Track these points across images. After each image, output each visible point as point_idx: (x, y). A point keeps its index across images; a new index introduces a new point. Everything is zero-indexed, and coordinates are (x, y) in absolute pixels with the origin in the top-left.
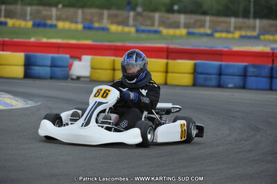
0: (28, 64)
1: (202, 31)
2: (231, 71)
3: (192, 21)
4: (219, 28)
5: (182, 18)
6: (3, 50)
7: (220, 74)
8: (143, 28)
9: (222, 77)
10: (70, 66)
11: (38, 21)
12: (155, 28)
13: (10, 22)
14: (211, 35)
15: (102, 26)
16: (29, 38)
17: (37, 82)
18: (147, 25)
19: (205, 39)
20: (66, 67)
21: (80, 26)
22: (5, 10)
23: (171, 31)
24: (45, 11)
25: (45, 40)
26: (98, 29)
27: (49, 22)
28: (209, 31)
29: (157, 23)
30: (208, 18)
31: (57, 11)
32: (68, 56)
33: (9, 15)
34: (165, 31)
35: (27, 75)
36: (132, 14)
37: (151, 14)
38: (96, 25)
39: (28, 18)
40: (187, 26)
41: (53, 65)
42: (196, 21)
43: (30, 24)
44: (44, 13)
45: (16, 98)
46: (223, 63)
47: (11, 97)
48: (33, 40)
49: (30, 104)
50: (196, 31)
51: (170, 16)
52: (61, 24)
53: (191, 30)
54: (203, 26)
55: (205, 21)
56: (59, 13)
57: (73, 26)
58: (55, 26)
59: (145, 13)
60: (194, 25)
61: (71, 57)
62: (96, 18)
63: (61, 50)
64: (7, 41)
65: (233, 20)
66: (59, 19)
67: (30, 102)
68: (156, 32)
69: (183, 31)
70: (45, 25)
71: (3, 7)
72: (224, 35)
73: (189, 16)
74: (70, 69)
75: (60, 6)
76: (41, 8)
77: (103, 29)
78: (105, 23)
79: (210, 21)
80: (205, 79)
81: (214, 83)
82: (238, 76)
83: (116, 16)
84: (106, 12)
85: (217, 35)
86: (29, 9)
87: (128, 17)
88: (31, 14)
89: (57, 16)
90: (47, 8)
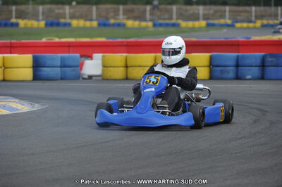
0: (37, 65)
1: (222, 21)
2: (248, 62)
3: (212, 12)
4: (239, 18)
5: (201, 9)
6: (11, 53)
7: (237, 66)
8: (161, 21)
9: (240, 68)
10: (81, 65)
11: (51, 20)
12: (173, 21)
13: (22, 23)
14: (232, 26)
15: (118, 21)
16: (41, 39)
17: (47, 84)
18: (165, 19)
19: (225, 30)
20: (77, 66)
21: (95, 24)
22: (16, 11)
23: (190, 24)
24: (57, 9)
25: (57, 40)
26: (113, 25)
27: (62, 21)
28: (229, 22)
29: (174, 16)
30: (227, 8)
31: (70, 8)
32: (78, 55)
33: (21, 15)
34: (183, 24)
35: (36, 77)
36: (148, 8)
37: (169, 7)
38: (112, 21)
39: (41, 17)
40: (206, 18)
41: (63, 66)
42: (216, 12)
43: (42, 24)
44: (57, 11)
45: (22, 102)
46: (240, 54)
47: (17, 100)
48: (44, 40)
49: (37, 107)
50: (216, 22)
51: (189, 7)
52: (75, 23)
53: (211, 22)
54: (223, 16)
55: (225, 11)
56: (72, 11)
57: (88, 24)
58: (70, 24)
59: (162, 7)
60: (214, 16)
61: (81, 56)
62: (111, 14)
63: (71, 49)
64: (14, 43)
65: (253, 8)
66: (73, 17)
67: (36, 105)
68: (174, 25)
69: (203, 23)
70: (58, 24)
71: (14, 8)
72: (245, 25)
73: (208, 7)
74: (81, 69)
75: (74, 3)
76: (53, 6)
77: (119, 25)
78: (121, 18)
79: (230, 11)
80: (222, 72)
81: (231, 75)
82: (256, 66)
83: (132, 11)
84: (121, 7)
85: (238, 25)
86: (41, 8)
87: (145, 11)
88: (43, 14)
89: (70, 13)
90: (60, 6)
